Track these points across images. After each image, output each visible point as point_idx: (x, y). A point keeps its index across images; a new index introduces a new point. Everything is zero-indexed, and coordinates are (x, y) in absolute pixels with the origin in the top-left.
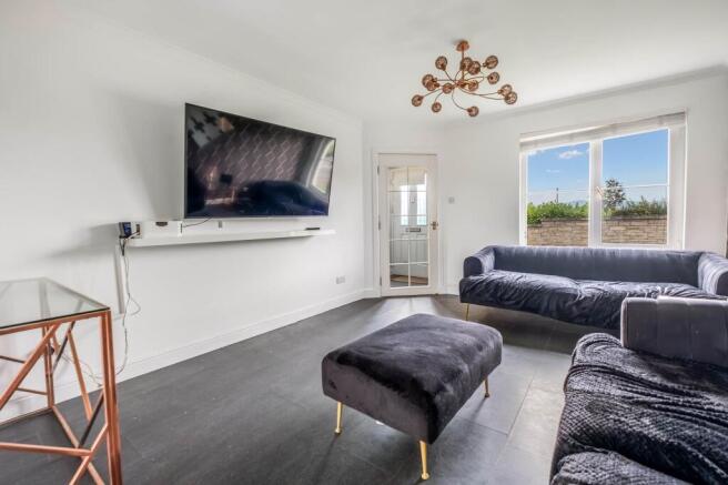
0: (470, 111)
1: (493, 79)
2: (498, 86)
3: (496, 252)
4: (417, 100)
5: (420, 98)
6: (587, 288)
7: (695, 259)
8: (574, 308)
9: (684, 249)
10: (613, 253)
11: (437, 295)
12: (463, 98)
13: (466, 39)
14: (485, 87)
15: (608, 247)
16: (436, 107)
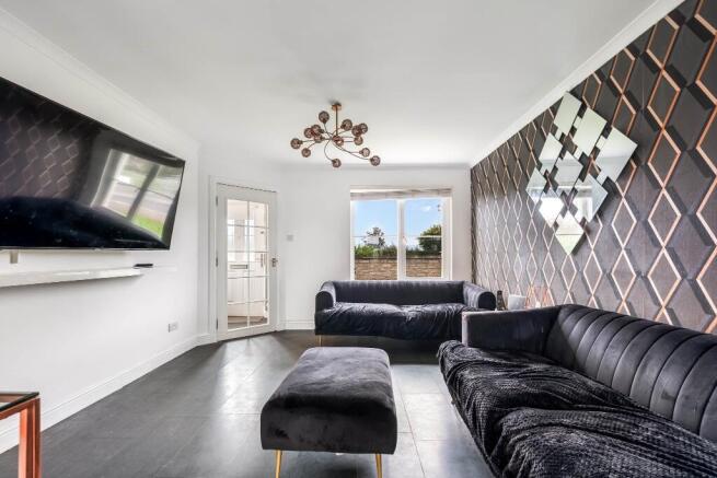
0: (334, 162)
1: (358, 141)
2: (360, 148)
3: (336, 286)
4: (296, 143)
5: (300, 143)
6: (410, 311)
7: (460, 286)
8: (406, 328)
9: (451, 280)
10: (418, 285)
11: (275, 332)
12: (333, 151)
13: (340, 101)
14: (350, 146)
15: (413, 280)
16: (306, 152)
